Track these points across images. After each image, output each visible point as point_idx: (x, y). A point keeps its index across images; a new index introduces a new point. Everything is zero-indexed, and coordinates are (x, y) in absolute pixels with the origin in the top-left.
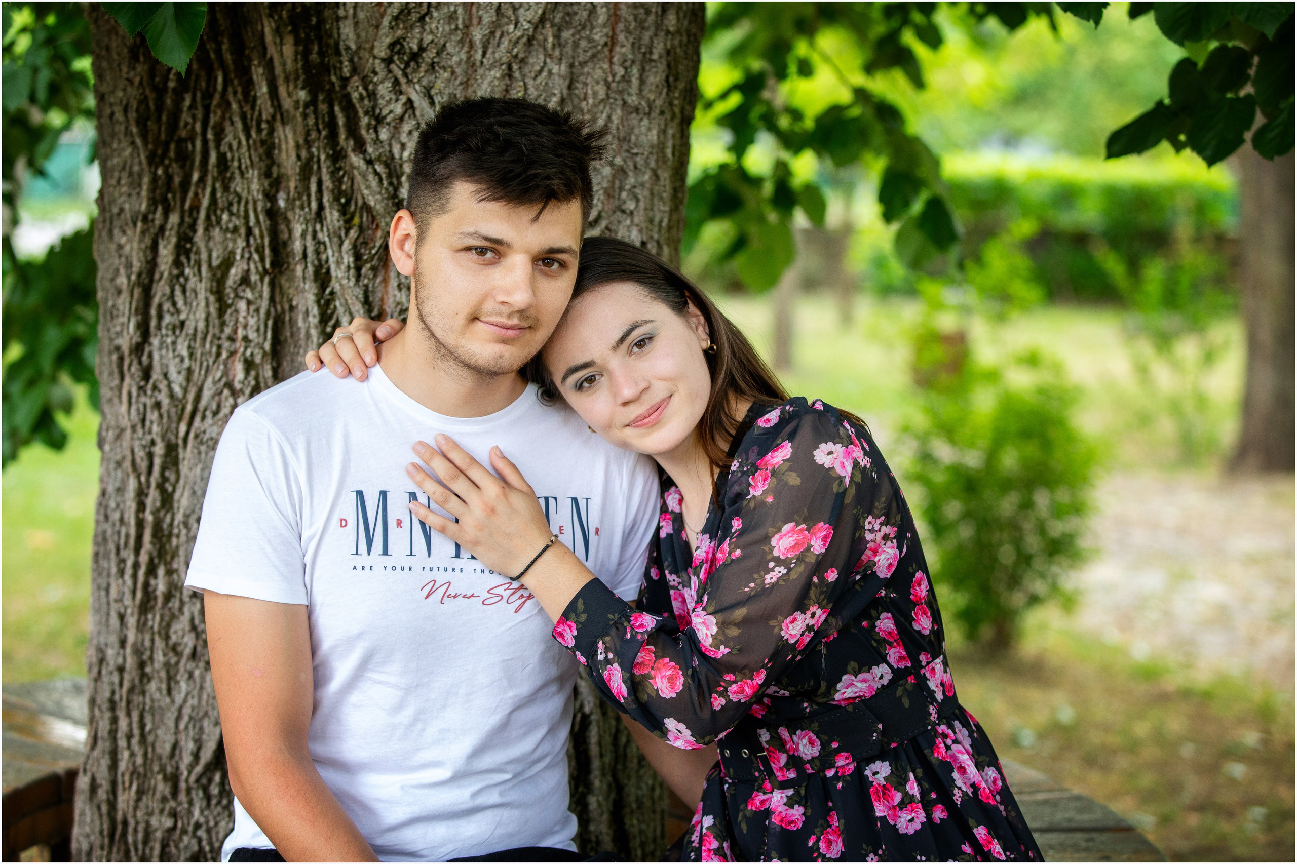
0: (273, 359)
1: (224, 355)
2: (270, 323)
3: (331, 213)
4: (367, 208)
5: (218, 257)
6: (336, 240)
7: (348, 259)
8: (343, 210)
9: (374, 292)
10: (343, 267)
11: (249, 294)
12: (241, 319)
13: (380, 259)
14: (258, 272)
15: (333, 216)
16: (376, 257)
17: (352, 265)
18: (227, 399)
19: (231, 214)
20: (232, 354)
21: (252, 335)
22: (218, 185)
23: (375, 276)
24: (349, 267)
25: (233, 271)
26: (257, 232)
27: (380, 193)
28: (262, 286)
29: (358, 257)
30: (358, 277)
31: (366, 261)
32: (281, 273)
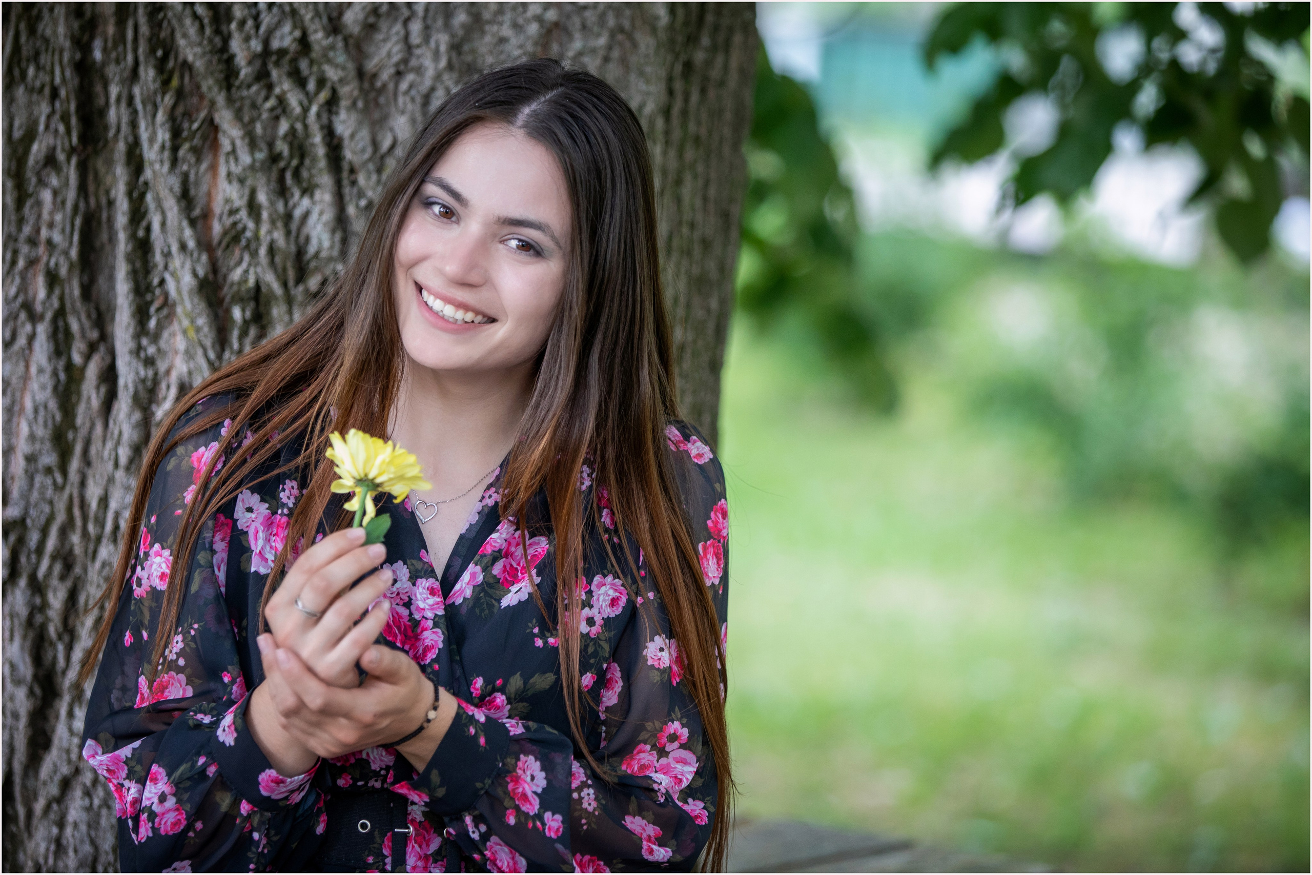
0: (82, 271)
1: (21, 263)
2: (78, 222)
3: (146, 71)
4: (186, 66)
5: (20, 127)
6: (149, 108)
7: (163, 135)
8: (161, 66)
9: (197, 183)
10: (157, 147)
11: (54, 181)
12: (45, 216)
13: (204, 138)
14: (63, 150)
15: (148, 74)
16: (198, 135)
17: (168, 144)
18: (23, 324)
19: (38, 68)
20: (32, 263)
21: (57, 238)
22: (22, 26)
23: (199, 161)
24: (163, 147)
25: (35, 147)
26: (63, 93)
27: (200, 44)
28: (68, 169)
29: (176, 133)
30: (174, 162)
31: (186, 139)
32: (96, 153)
